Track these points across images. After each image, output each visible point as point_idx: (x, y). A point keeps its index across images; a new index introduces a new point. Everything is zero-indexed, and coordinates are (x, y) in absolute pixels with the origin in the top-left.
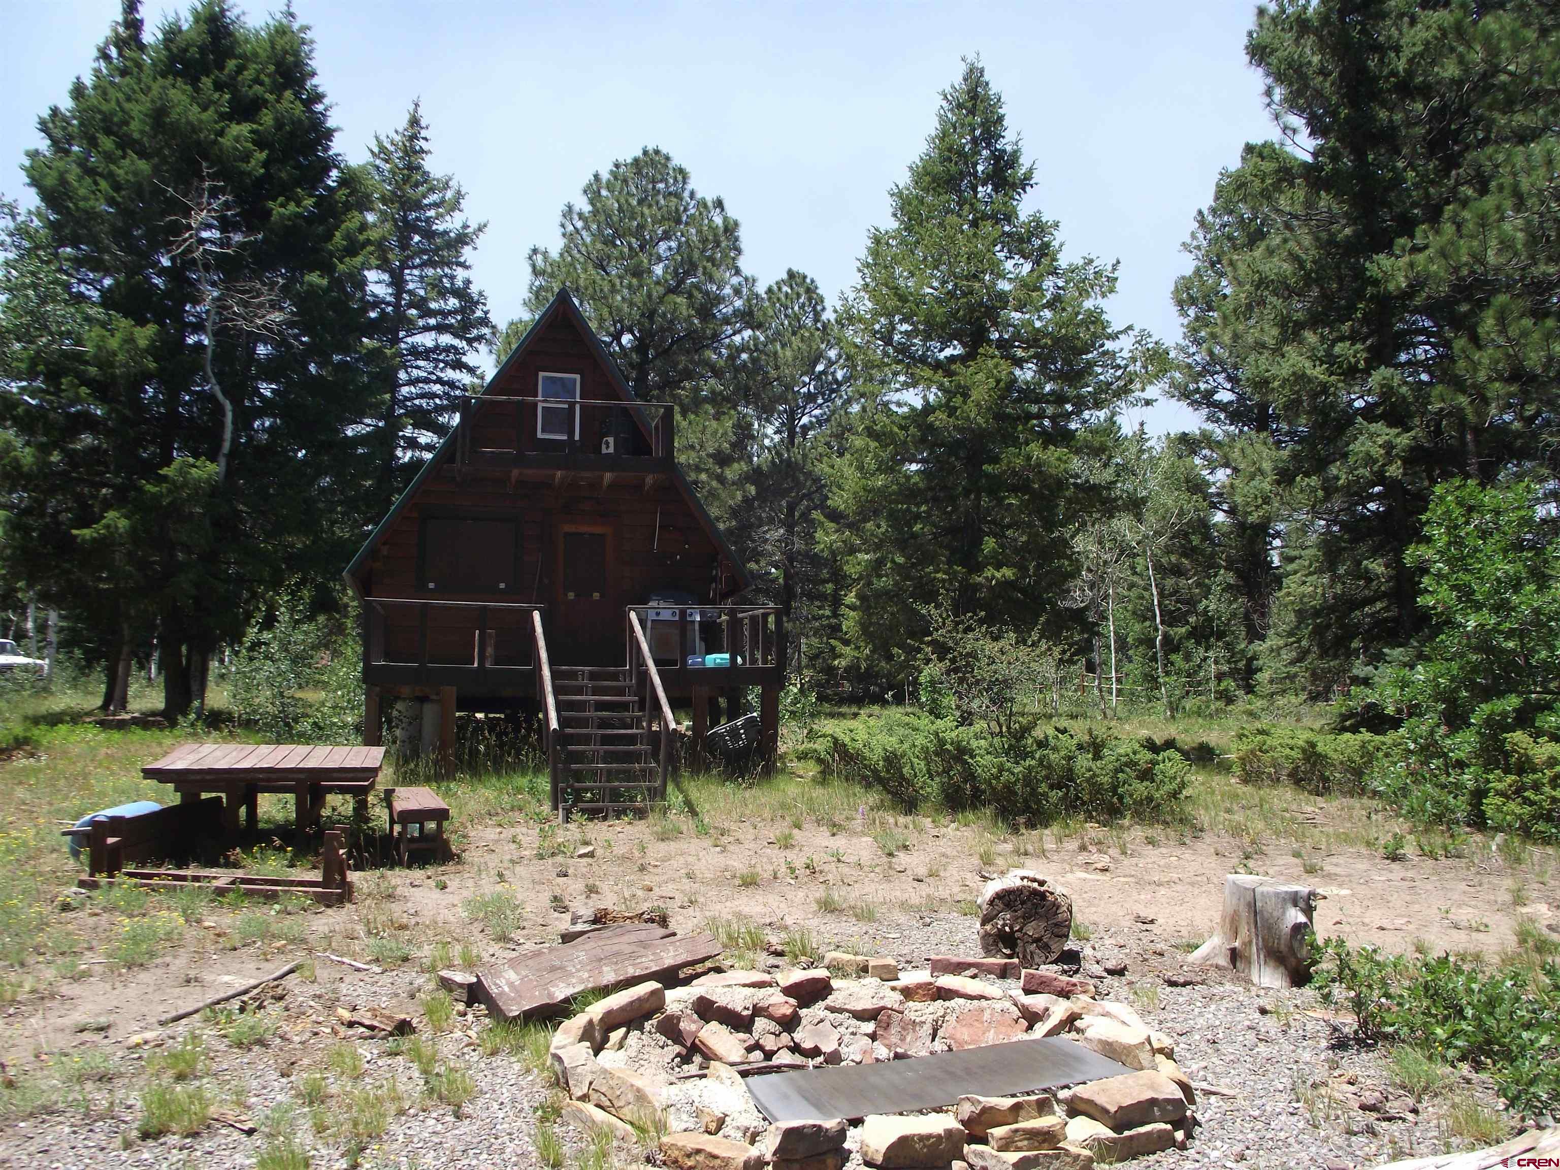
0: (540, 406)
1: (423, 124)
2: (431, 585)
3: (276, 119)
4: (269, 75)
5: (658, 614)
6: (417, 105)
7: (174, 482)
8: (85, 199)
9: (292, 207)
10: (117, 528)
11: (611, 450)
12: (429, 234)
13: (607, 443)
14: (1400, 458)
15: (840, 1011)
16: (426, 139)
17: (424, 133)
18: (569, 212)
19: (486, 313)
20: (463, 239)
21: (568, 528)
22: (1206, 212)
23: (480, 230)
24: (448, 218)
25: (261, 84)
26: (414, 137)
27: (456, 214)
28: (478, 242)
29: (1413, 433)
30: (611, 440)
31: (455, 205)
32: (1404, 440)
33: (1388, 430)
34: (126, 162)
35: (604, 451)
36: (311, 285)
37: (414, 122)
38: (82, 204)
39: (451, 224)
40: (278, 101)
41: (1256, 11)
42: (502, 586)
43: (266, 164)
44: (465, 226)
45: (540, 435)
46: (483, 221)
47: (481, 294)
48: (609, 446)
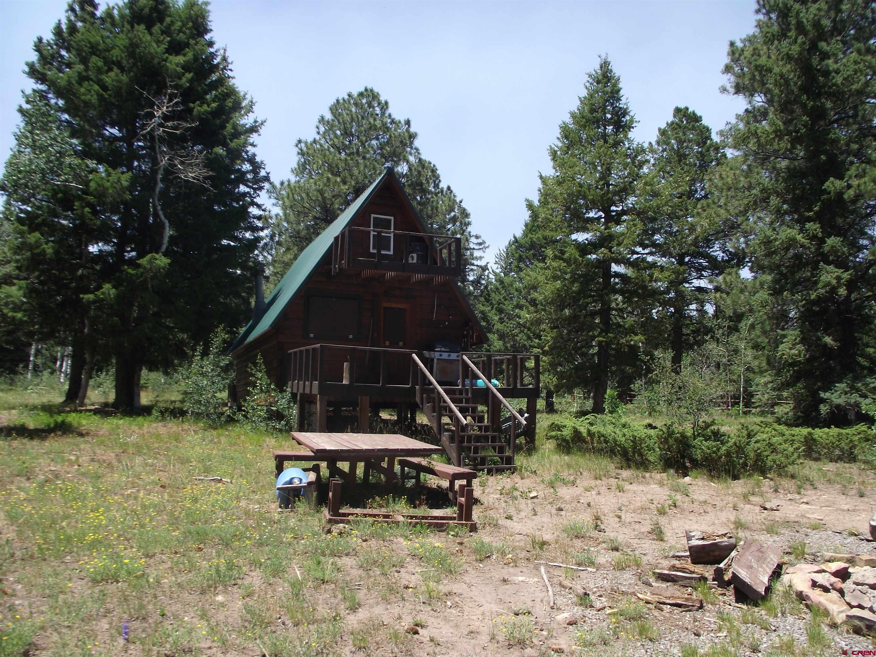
0: (372, 233)
1: (229, 60)
2: (312, 336)
3: (194, 55)
4: (189, 29)
5: (441, 355)
7: (145, 268)
8: (85, 94)
9: (205, 107)
10: (109, 294)
11: (415, 261)
12: (235, 126)
13: (413, 257)
14: (845, 285)
15: (862, 584)
16: (231, 70)
17: (230, 67)
18: (322, 120)
19: (268, 174)
20: (254, 129)
21: (385, 305)
22: (654, 143)
23: (262, 124)
24: (246, 117)
25: (184, 33)
27: (250, 114)
28: (261, 131)
29: (850, 272)
30: (415, 255)
31: (250, 109)
32: (846, 276)
33: (837, 270)
34: (112, 74)
35: (410, 261)
36: (216, 154)
38: (83, 97)
39: (247, 121)
40: (196, 44)
41: (729, 43)
42: (351, 337)
43: (191, 81)
44: (256, 122)
45: (372, 250)
46: (264, 119)
47: (262, 162)
48: (414, 259)
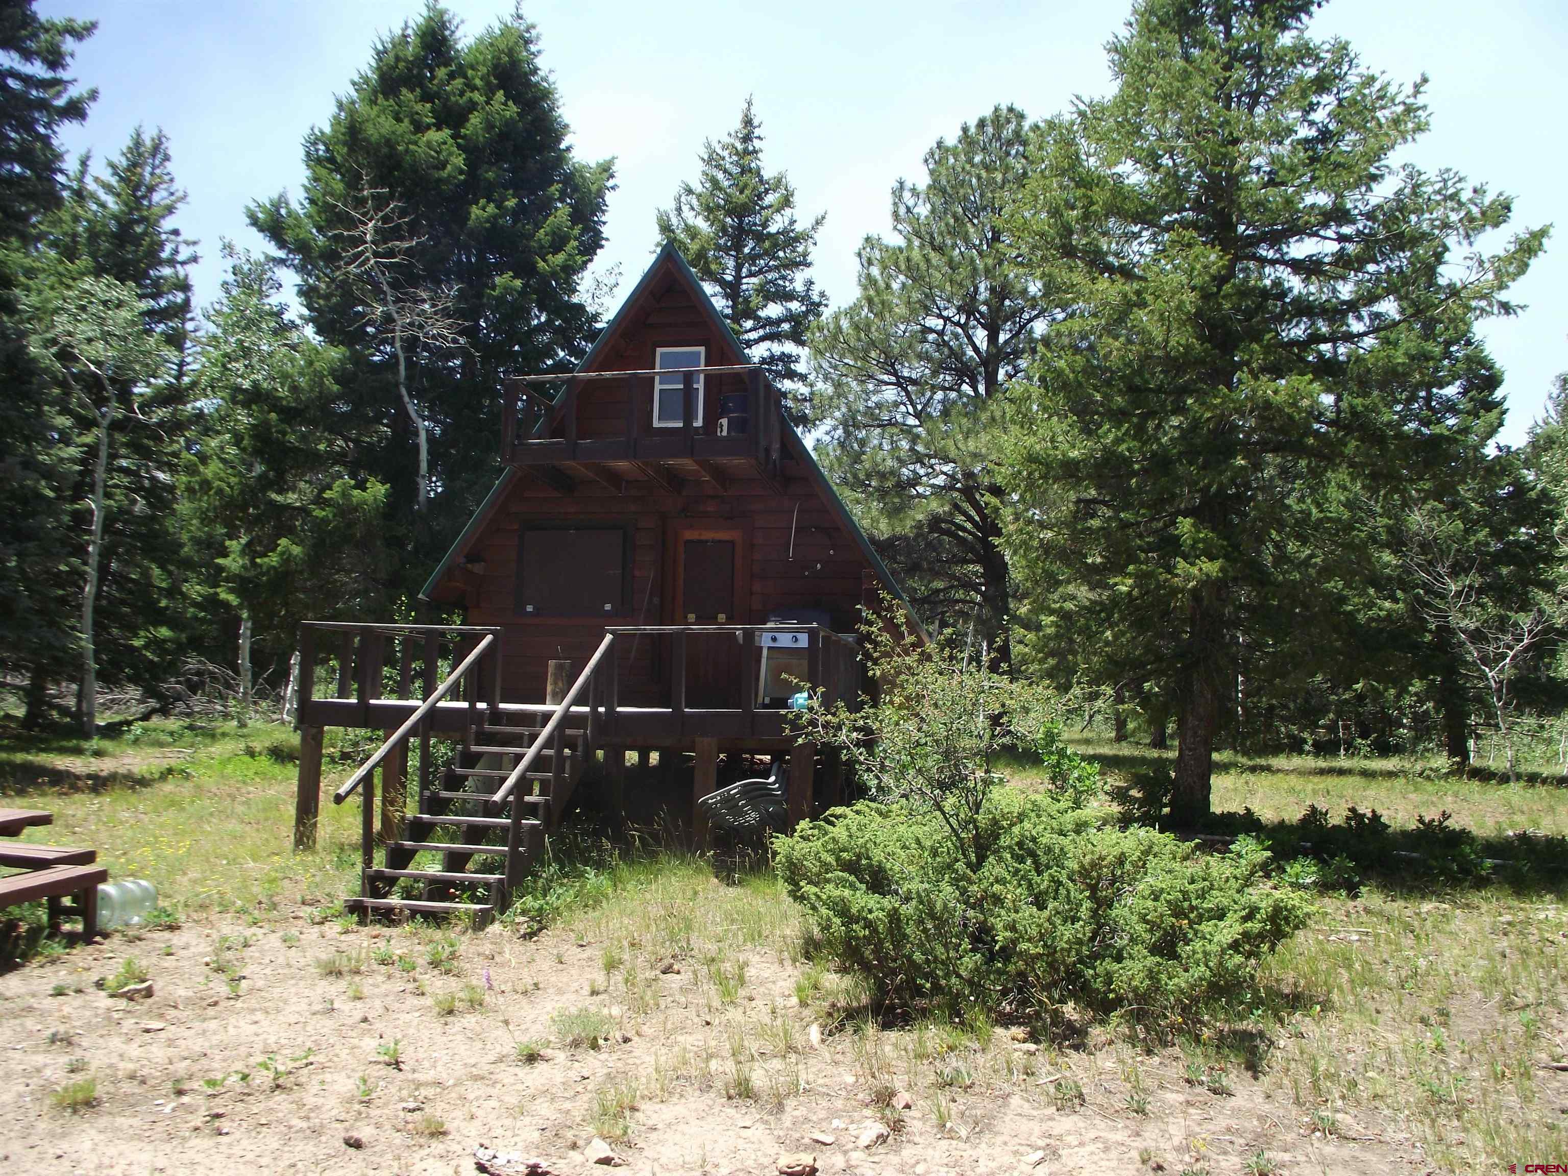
1: (756, 122)
2: (530, 608)
5: (774, 639)
6: (750, 104)
7: (339, 506)
9: (491, 209)
10: (291, 555)
11: (725, 433)
12: (760, 237)
13: (721, 426)
16: (759, 138)
21: (690, 535)
25: (476, 89)
26: (747, 139)
30: (727, 421)
35: (719, 434)
36: (504, 288)
37: (748, 122)
40: (487, 103)
42: (608, 607)
45: (656, 424)
48: (723, 429)
